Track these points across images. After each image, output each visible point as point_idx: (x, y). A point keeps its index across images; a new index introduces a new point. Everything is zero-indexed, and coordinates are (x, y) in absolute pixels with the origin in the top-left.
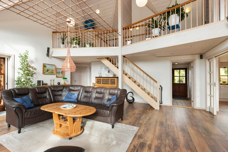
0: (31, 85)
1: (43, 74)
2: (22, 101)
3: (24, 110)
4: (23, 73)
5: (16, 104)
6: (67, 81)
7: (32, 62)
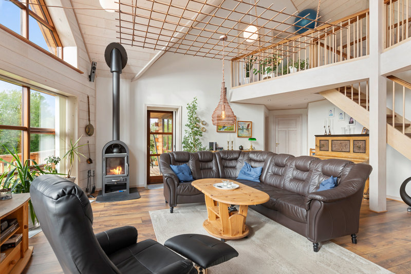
0: (200, 149)
1: (217, 132)
2: (179, 170)
3: (176, 183)
4: (191, 132)
5: (171, 172)
6: (257, 143)
7: (202, 114)
